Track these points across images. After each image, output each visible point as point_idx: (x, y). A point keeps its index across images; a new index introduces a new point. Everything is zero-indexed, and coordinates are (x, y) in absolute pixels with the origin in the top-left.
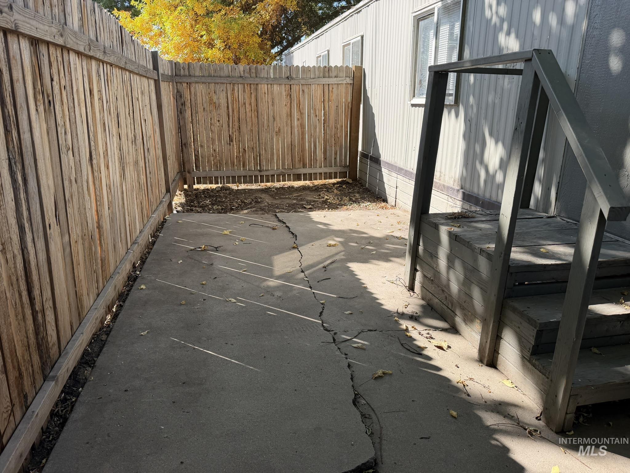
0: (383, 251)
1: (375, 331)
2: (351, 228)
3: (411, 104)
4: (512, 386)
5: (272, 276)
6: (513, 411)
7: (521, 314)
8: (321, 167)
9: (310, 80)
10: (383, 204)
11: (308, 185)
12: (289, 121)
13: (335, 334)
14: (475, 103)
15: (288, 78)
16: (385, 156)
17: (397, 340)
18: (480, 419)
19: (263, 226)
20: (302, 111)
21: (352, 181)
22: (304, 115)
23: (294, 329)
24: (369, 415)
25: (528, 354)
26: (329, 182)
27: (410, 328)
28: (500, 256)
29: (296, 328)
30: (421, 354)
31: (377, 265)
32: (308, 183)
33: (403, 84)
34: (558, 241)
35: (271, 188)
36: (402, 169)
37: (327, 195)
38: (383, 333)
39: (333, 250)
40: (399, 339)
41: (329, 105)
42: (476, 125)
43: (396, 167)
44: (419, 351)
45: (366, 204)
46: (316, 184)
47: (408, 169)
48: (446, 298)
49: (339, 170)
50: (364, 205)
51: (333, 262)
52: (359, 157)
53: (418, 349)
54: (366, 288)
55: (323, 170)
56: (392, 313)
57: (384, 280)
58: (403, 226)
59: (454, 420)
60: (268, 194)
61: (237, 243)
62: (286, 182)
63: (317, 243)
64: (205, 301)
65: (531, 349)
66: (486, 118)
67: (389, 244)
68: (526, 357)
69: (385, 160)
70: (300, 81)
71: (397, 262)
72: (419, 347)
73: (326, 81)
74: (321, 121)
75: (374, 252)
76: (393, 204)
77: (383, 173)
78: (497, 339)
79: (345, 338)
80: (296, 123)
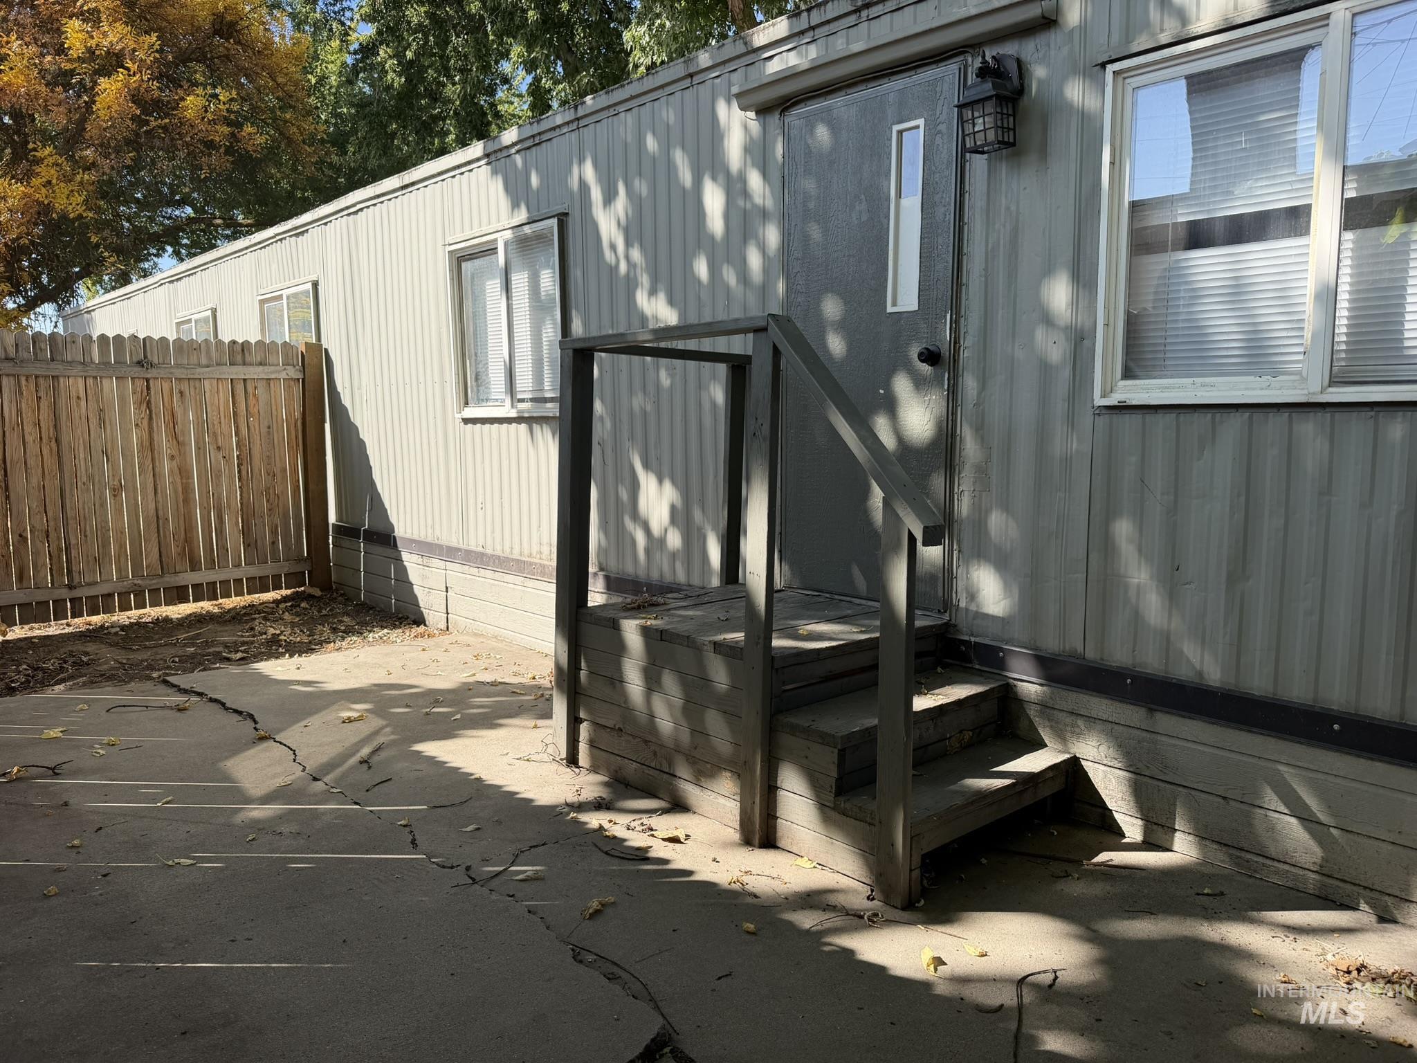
0: (475, 711)
1: (543, 845)
2: (376, 682)
3: (463, 419)
4: (812, 866)
5: (249, 800)
6: (832, 899)
7: (807, 733)
8: (240, 565)
9: (199, 370)
10: (422, 628)
11: (208, 612)
12: (148, 462)
13: (468, 868)
14: (607, 413)
15: (140, 363)
16: (403, 527)
17: (594, 848)
18: (791, 925)
19: (147, 707)
20: (181, 439)
21: (321, 590)
22: (188, 448)
23: (376, 882)
24: (612, 974)
25: (829, 798)
26: (261, 598)
27: (606, 825)
28: (757, 644)
29: (378, 879)
30: (648, 859)
31: (478, 737)
32: (206, 606)
33: (436, 380)
34: (813, 619)
35: (108, 627)
36: (459, 550)
37: (271, 627)
38: (562, 844)
39: (364, 729)
40: (596, 846)
41: (250, 425)
42: (615, 450)
43: (440, 547)
44: (641, 855)
45: (380, 634)
46: (227, 607)
47: (472, 548)
48: (655, 754)
49: (286, 569)
50: (376, 636)
51: (377, 750)
52: (331, 538)
53: (637, 853)
54: (479, 780)
55: (244, 572)
56: (558, 809)
57: (508, 759)
58: (488, 661)
59: (753, 938)
60: (102, 643)
61: (102, 752)
62: (148, 610)
63: (315, 721)
64: (108, 878)
65: (834, 787)
66: (632, 437)
67: (478, 697)
68: (828, 804)
69: (408, 535)
70: (172, 370)
71: (516, 726)
72: (639, 849)
73: (239, 372)
74: (232, 460)
75: (458, 716)
76: (443, 625)
77: (405, 563)
78: (771, 790)
79: (493, 871)
80: (166, 466)
